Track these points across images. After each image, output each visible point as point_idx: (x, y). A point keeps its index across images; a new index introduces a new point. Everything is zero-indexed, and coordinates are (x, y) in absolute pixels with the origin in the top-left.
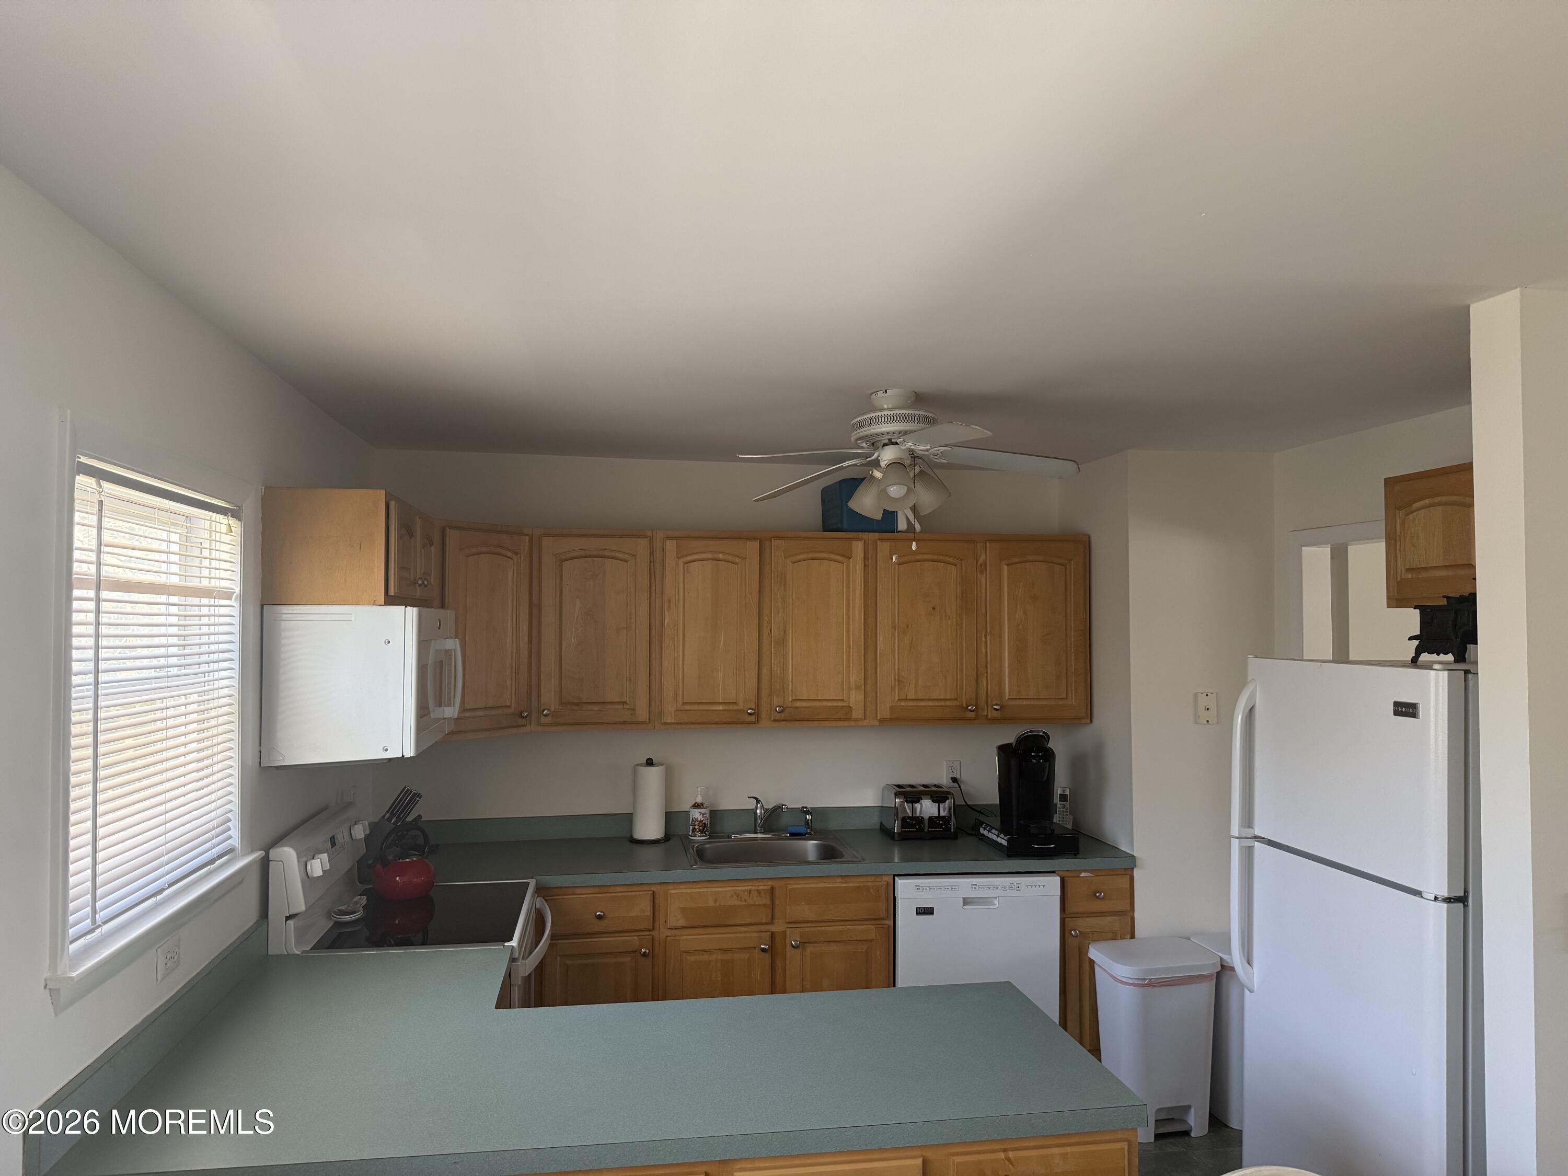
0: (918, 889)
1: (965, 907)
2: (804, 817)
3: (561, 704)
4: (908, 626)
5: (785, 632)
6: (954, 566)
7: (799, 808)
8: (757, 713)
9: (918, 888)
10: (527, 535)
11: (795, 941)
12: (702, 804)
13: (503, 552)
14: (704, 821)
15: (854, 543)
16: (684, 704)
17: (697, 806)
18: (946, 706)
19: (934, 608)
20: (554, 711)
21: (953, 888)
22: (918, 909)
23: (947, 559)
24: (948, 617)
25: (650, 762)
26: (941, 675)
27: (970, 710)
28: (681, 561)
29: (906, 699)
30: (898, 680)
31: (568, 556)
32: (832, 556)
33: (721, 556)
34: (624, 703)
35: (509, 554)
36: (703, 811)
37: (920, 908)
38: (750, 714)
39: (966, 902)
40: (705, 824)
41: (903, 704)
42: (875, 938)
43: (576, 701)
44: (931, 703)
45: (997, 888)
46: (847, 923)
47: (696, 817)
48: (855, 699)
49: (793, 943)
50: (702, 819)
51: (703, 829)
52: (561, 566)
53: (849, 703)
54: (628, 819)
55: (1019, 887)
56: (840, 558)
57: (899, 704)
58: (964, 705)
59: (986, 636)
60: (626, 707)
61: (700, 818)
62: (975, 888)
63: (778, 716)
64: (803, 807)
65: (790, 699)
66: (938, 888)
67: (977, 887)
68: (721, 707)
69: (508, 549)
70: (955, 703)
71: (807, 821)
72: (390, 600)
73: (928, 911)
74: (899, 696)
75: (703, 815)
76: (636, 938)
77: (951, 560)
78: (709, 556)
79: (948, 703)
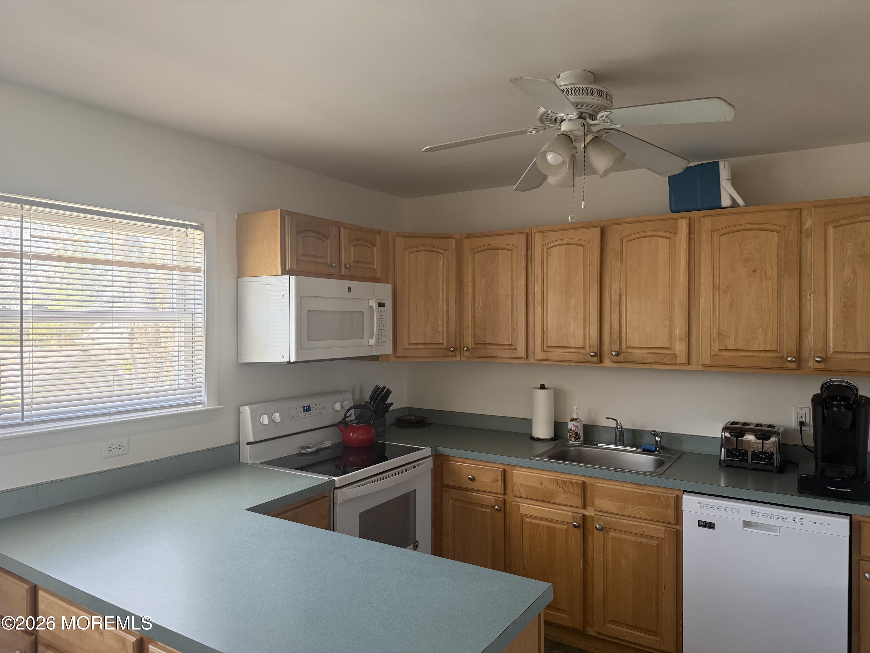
0: (700, 506)
1: (745, 529)
2: (655, 438)
3: (475, 344)
4: (728, 288)
5: (621, 295)
6: (775, 233)
7: (650, 431)
8: (600, 356)
9: (700, 504)
10: (454, 239)
11: (599, 525)
12: (576, 419)
13: (436, 250)
14: (576, 431)
15: (679, 221)
16: (548, 347)
17: (573, 420)
18: (766, 357)
19: (754, 271)
20: (471, 348)
21: (733, 510)
22: (700, 522)
23: (769, 227)
24: (768, 279)
25: (543, 387)
26: (761, 329)
27: (790, 361)
28: (545, 247)
29: (726, 350)
30: (719, 333)
31: (478, 250)
32: (661, 234)
33: (572, 241)
34: (510, 345)
35: (441, 251)
36: (575, 424)
37: (701, 521)
38: (592, 356)
39: (747, 524)
40: (577, 433)
41: (724, 353)
42: (664, 537)
43: (482, 343)
44: (751, 354)
45: (778, 518)
46: (642, 521)
47: (571, 427)
48: (680, 347)
49: (597, 526)
50: (575, 429)
51: (576, 436)
52: (474, 257)
53: (675, 351)
54: (529, 422)
55: (801, 521)
56: (668, 235)
57: (720, 354)
58: (785, 357)
59: (810, 294)
60: (512, 347)
61: (573, 428)
62: (755, 514)
63: (615, 358)
64: (653, 431)
65: (625, 347)
66: (718, 508)
67: (757, 514)
68: (573, 350)
69: (439, 248)
70: (776, 355)
71: (657, 442)
72: (285, 272)
73: (711, 526)
74: (719, 347)
75: (575, 426)
76: (493, 497)
77: (774, 227)
78: (564, 242)
79: (769, 354)
